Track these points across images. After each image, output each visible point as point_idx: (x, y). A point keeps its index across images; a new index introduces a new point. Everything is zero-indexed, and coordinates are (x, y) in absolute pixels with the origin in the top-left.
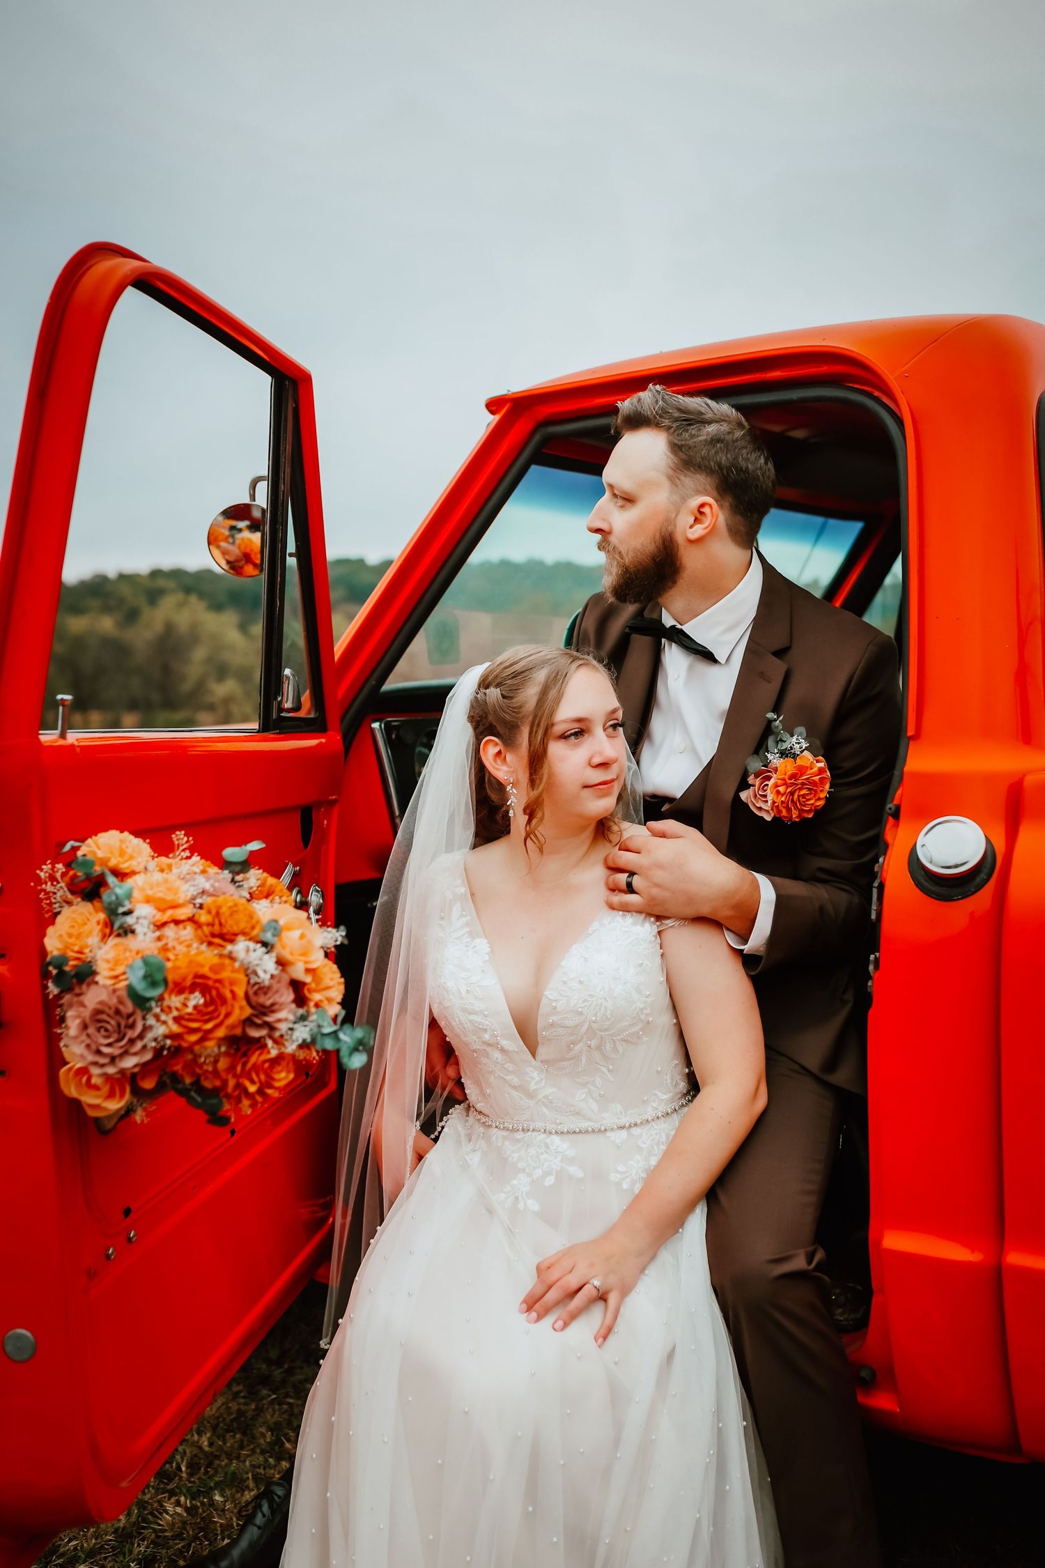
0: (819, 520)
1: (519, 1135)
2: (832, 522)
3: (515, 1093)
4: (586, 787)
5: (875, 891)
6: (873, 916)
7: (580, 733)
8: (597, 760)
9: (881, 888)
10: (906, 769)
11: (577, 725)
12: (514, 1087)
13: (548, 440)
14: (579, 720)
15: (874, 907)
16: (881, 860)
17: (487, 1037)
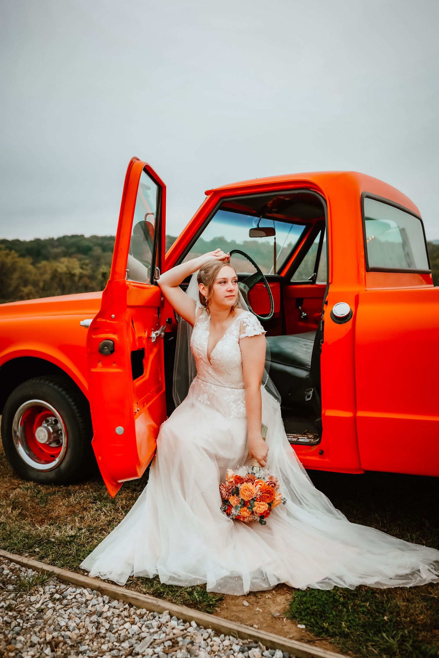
0: (291, 225)
1: (204, 383)
2: (294, 225)
3: (206, 372)
4: (226, 297)
5: (321, 324)
6: (321, 330)
7: (225, 282)
8: (229, 290)
9: (323, 322)
10: (329, 291)
11: (224, 280)
12: (206, 371)
13: (224, 203)
14: (224, 279)
15: (321, 328)
16: (323, 315)
17: (200, 357)
